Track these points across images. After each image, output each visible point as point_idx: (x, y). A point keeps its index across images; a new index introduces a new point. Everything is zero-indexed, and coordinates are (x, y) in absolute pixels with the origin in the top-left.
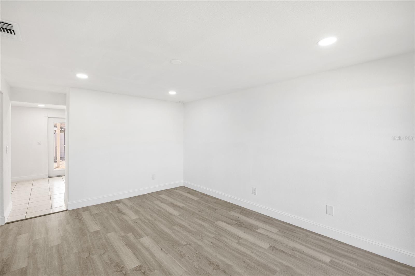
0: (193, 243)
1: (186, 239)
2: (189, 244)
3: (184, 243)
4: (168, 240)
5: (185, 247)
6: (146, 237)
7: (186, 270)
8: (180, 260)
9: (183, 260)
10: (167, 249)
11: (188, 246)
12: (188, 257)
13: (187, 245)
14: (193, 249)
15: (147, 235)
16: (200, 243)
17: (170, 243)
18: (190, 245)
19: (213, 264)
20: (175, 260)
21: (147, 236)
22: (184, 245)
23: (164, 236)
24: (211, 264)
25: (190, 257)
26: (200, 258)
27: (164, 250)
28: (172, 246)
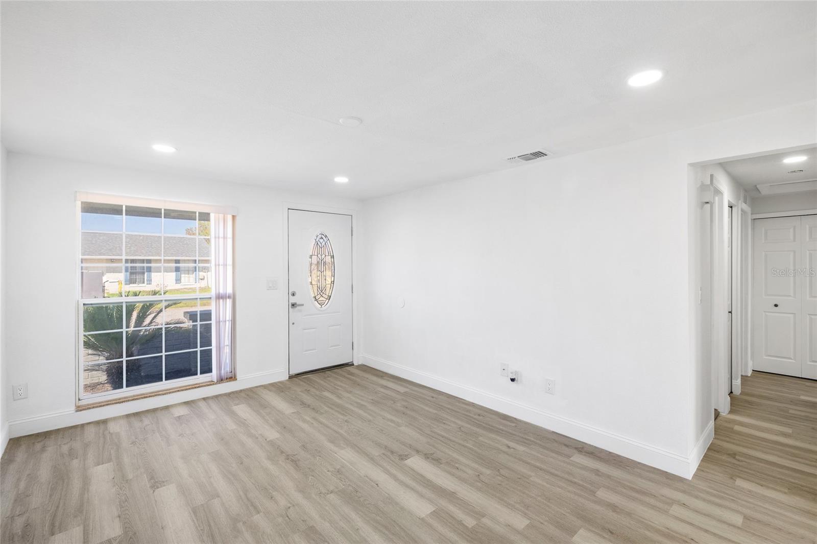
0: (314, 496)
1: (327, 508)
2: (322, 495)
3: (332, 497)
4: (368, 506)
5: (332, 488)
6: (424, 516)
7: (335, 455)
8: (343, 467)
9: (338, 467)
10: (367, 485)
11: (324, 491)
12: (328, 471)
13: (327, 492)
14: (316, 484)
15: (423, 519)
16: (299, 498)
17: (362, 499)
18: (321, 493)
19: (292, 461)
20: (351, 467)
21: (422, 517)
22: (332, 492)
23: (378, 518)
24: (295, 462)
25: (326, 471)
26: (309, 468)
27: (373, 483)
28: (357, 492)
